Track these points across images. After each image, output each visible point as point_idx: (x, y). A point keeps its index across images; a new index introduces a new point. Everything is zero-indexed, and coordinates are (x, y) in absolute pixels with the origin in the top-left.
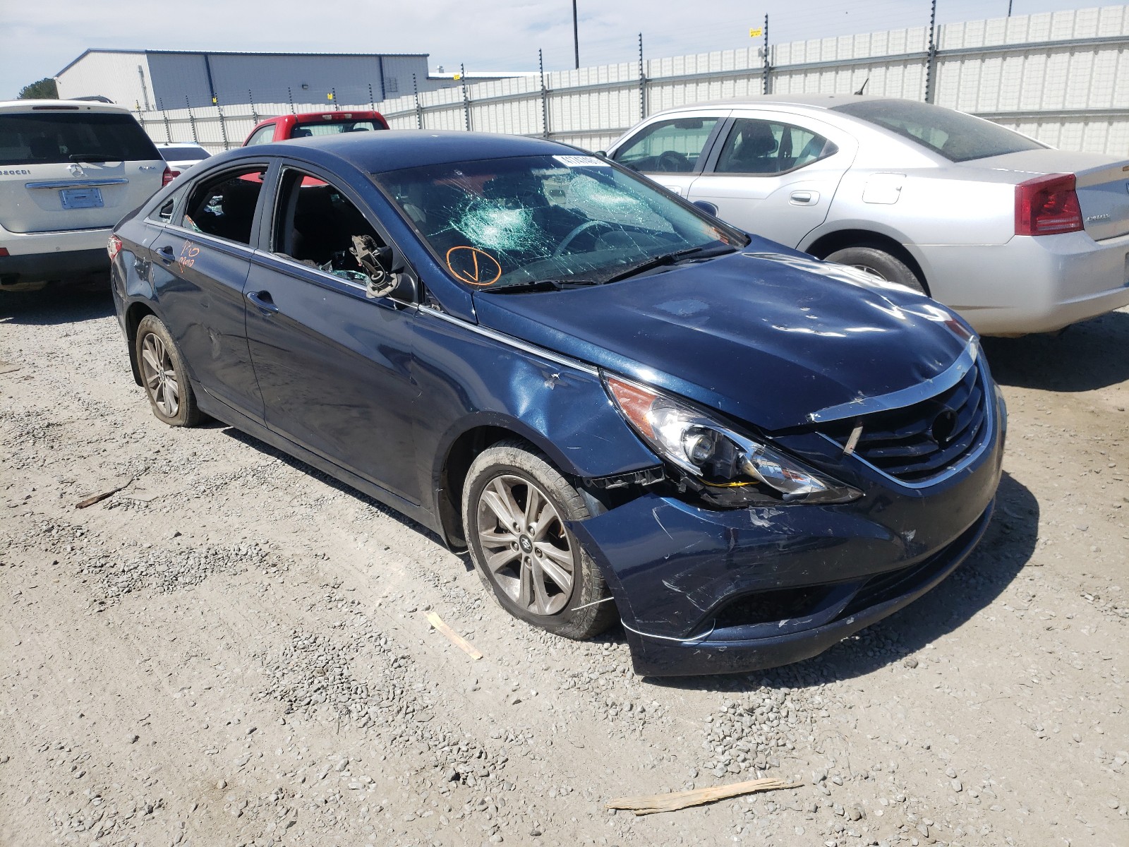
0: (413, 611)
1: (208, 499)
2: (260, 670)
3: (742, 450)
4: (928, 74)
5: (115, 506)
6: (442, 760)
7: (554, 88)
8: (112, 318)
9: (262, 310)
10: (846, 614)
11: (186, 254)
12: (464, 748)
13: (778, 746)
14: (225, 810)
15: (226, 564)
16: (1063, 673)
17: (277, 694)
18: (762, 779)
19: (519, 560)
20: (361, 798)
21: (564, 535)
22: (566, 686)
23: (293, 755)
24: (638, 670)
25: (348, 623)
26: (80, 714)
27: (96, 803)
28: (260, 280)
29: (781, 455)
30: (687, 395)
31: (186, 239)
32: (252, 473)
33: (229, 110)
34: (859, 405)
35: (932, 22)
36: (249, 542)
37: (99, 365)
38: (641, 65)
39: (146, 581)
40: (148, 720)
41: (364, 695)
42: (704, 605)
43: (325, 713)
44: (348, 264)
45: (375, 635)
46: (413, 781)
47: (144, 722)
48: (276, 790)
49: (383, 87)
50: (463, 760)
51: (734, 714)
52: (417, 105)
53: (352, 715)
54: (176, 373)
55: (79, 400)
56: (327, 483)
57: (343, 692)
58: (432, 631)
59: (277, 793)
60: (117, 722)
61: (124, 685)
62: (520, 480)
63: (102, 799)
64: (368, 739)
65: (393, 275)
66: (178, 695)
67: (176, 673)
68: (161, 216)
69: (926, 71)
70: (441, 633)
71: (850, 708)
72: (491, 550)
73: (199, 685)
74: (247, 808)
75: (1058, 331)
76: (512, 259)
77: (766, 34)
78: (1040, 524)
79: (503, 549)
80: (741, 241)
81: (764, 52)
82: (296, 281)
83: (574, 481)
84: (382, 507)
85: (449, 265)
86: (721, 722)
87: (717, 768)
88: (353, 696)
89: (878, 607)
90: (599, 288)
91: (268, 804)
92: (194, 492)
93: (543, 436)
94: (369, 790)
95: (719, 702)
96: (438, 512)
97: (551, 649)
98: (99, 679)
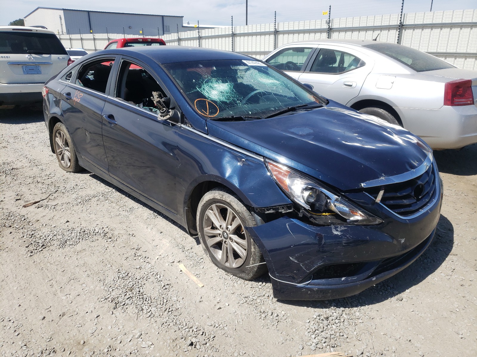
0: (172, 263)
1: (82, 206)
2: (102, 288)
3: (329, 198)
4: (399, 34)
5: (40, 207)
6: (185, 335)
7: (237, 33)
8: (43, 123)
9: (109, 123)
10: (373, 275)
11: (77, 96)
12: (195, 330)
13: (340, 336)
14: (84, 355)
15: (89, 236)
16: (470, 307)
17: (110, 299)
18: (333, 352)
19: (222, 242)
20: (147, 352)
21: (243, 233)
22: (242, 302)
23: (116, 329)
24: (275, 296)
25: (143, 267)
26: (19, 305)
27: (24, 349)
28: (109, 109)
29: (348, 202)
30: (305, 172)
31: (77, 89)
32: (102, 195)
33: (97, 36)
34: (383, 180)
35: (402, 12)
36: (99, 226)
37: (36, 143)
38: (275, 25)
39: (52, 243)
40: (50, 309)
41: (149, 302)
42: (308, 270)
43: (131, 310)
44: (150, 104)
45: (155, 273)
46: (171, 345)
47: (48, 310)
48: (108, 346)
49: (163, 29)
50: (194, 336)
51: (319, 319)
52: (178, 37)
53: (144, 311)
54: (70, 148)
55: (27, 158)
56: (135, 201)
57: (140, 300)
58: (181, 272)
59: (108, 348)
60: (36, 309)
61: (40, 291)
62: (224, 206)
63: (27, 347)
64: (151, 323)
65: (170, 110)
66: (64, 298)
67: (64, 287)
68: (66, 79)
69: (398, 33)
70: (185, 274)
71: (373, 319)
72: (209, 236)
73: (74, 294)
74: (94, 355)
75: (459, 149)
76: (224, 105)
77: (330, 14)
78: (454, 235)
79: (214, 236)
80: (324, 102)
81: (328, 22)
82: (126, 111)
83: (250, 208)
84: (159, 213)
85: (196, 107)
86: (313, 323)
87: (312, 345)
88: (145, 302)
89: (386, 273)
90: (263, 120)
91: (104, 353)
92: (75, 202)
93: (236, 187)
94: (150, 349)
95: (312, 313)
96: (186, 218)
97: (235, 284)
98: (28, 288)
